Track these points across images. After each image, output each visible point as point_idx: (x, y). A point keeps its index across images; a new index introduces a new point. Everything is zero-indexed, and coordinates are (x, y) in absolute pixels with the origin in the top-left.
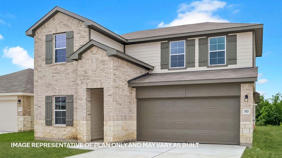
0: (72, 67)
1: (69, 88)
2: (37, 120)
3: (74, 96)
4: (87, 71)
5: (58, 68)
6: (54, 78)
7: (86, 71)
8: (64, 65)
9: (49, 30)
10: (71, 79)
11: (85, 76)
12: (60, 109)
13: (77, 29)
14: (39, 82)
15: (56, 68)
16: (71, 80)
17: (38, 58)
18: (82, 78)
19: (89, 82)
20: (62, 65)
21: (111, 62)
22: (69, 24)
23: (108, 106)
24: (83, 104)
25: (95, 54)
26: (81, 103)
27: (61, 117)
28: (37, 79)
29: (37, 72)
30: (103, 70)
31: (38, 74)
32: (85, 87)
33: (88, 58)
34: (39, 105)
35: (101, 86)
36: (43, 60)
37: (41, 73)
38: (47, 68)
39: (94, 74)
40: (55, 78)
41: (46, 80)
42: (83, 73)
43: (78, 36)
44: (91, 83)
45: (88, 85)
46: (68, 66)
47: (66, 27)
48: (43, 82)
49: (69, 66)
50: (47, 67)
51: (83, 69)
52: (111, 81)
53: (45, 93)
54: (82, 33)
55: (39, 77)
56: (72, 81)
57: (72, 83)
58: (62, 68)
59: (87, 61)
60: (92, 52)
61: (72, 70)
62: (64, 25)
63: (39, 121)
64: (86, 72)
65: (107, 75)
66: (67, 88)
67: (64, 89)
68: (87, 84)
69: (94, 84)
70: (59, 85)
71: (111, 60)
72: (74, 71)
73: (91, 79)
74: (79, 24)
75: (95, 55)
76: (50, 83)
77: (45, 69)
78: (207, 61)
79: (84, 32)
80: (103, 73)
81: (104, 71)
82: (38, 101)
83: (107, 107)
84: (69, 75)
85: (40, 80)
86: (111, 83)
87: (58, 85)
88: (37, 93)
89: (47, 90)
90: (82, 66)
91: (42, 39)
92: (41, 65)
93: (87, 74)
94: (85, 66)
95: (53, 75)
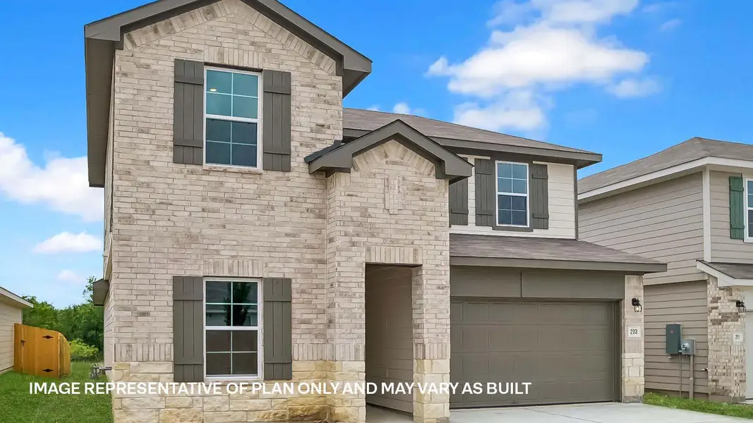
0: (286, 189)
1: (272, 255)
2: (132, 363)
3: (293, 281)
4: (369, 210)
5: (226, 185)
6: (211, 215)
7: (366, 209)
8: (254, 176)
9: (189, 45)
10: (280, 224)
11: (360, 225)
12: (229, 325)
13: (303, 70)
14: (139, 222)
15: (221, 183)
16: (278, 229)
17: (134, 135)
18: (351, 229)
19: (376, 244)
20: (245, 176)
21: (444, 195)
22: (276, 48)
23: (436, 318)
24: (354, 311)
25: (394, 163)
26: (347, 305)
27: (232, 352)
28: (132, 211)
29: (127, 183)
30: (421, 214)
31: (138, 195)
32: (361, 258)
33: (374, 171)
34: (140, 309)
35: (415, 259)
36: (158, 146)
37: (151, 190)
38: (181, 176)
39: (393, 221)
40: (215, 215)
41: (173, 218)
42: (358, 214)
43: (307, 95)
44: (383, 248)
45: (373, 254)
46: (268, 182)
47: (261, 55)
48: (161, 223)
49: (273, 183)
50: (182, 172)
51: (356, 202)
52: (444, 248)
53: (171, 266)
54: (323, 88)
55: (138, 206)
56: (287, 235)
57: (288, 239)
58: (246, 186)
59: (370, 180)
60: (386, 156)
61: (284, 199)
62: (253, 44)
63: (139, 365)
64: (364, 212)
65: (431, 228)
66: (268, 254)
67: (253, 258)
68: (369, 250)
69: (393, 252)
70: (235, 243)
71: (444, 190)
72: (292, 201)
73: (382, 235)
74: (310, 58)
75: (395, 167)
76: (194, 231)
77: (170, 181)
78: (492, 215)
79: (330, 87)
80: (419, 223)
81: (424, 218)
82: (134, 292)
83: (435, 321)
84: (272, 213)
85: (148, 217)
86: (444, 254)
87: (226, 242)
88: (131, 265)
89: (176, 256)
90: (351, 193)
91: (153, 67)
92: (148, 162)
93: (370, 220)
94: (363, 195)
95: (205, 204)
